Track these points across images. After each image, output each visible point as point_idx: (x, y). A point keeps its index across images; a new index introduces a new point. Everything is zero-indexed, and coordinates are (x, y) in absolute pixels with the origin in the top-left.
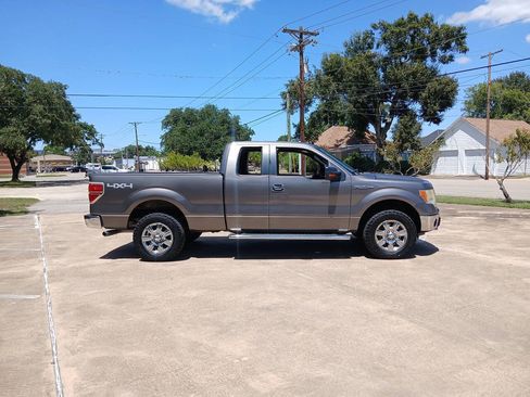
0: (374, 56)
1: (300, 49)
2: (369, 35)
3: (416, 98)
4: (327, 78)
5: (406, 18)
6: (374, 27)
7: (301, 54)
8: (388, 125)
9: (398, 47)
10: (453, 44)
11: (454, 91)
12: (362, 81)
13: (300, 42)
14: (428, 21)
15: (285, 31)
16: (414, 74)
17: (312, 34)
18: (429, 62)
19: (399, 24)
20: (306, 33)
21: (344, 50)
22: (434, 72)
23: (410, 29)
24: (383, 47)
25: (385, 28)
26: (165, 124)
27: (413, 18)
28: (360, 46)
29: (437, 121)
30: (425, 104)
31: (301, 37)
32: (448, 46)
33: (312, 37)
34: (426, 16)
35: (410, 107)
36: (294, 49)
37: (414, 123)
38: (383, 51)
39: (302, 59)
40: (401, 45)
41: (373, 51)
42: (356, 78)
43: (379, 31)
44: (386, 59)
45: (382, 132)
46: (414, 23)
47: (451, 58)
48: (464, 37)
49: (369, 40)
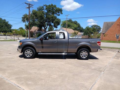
0: (44, 12)
1: (29, 8)
2: (43, 7)
3: (53, 22)
4: (33, 15)
5: (51, 5)
6: (44, 5)
8: (47, 27)
9: (49, 11)
10: (60, 12)
11: (60, 22)
12: (41, 17)
13: (29, 6)
14: (55, 6)
15: (25, 3)
16: (52, 17)
17: (32, 5)
18: (55, 15)
19: (49, 6)
20: (31, 5)
21: (37, 9)
22: (56, 17)
23: (52, 7)
24: (46, 10)
25: (46, 6)
27: (52, 5)
28: (41, 9)
29: (57, 28)
30: (54, 24)
31: (29, 5)
32: (59, 12)
33: (32, 6)
34: (55, 5)
35: (51, 24)
36: (27, 8)
37: (52, 28)
38: (46, 11)
39: (29, 11)
40: (50, 10)
41: (43, 11)
42: (40, 16)
43: (45, 6)
44: (47, 13)
45: (45, 29)
46: (53, 6)
47: (59, 15)
48: (62, 11)
49: (43, 8)
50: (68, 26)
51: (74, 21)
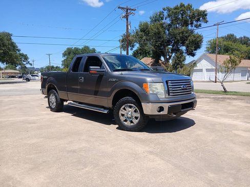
0: (164, 23)
1: (127, 17)
2: (161, 13)
3: (183, 44)
4: (141, 33)
5: (179, 5)
6: (164, 9)
7: (127, 19)
8: (170, 57)
9: (175, 20)
10: (201, 18)
11: (201, 41)
12: (158, 35)
13: (127, 13)
14: (189, 7)
15: (119, 8)
16: (182, 33)
17: (133, 10)
18: (190, 27)
19: (176, 8)
20: (130, 9)
21: (150, 20)
22: (192, 32)
23: (181, 11)
24: (168, 19)
25: (169, 10)
26: (64, 55)
27: (182, 5)
28: (157, 18)
30: (187, 47)
31: (127, 11)
32: (198, 20)
34: (189, 5)
35: (180, 48)
36: (124, 17)
37: (182, 56)
38: (168, 21)
39: (127, 22)
40: (177, 19)
41: (163, 21)
42: (155, 34)
43: (166, 11)
44: (169, 25)
45: (167, 60)
46: (183, 8)
48: (206, 15)
49: (162, 16)
50: (225, 50)
51: (241, 38)
